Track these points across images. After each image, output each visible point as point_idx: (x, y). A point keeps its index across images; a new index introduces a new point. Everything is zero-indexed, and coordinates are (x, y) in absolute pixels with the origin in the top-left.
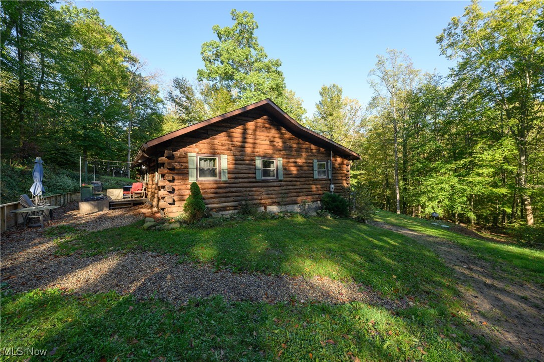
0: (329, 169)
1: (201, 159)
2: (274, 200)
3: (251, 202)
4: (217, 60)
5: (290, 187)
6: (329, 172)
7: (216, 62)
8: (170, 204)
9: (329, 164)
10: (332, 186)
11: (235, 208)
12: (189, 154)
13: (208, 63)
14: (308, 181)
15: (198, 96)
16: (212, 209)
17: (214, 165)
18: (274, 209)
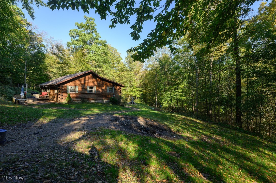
0: (113, 90)
1: (70, 87)
2: (93, 99)
3: (85, 99)
4: (77, 36)
5: (99, 95)
6: (113, 91)
7: (76, 37)
8: (61, 99)
9: (113, 88)
10: (114, 95)
11: (80, 101)
12: (67, 86)
13: (72, 38)
14: (105, 93)
15: (67, 52)
16: (73, 101)
17: (74, 89)
18: (93, 101)
